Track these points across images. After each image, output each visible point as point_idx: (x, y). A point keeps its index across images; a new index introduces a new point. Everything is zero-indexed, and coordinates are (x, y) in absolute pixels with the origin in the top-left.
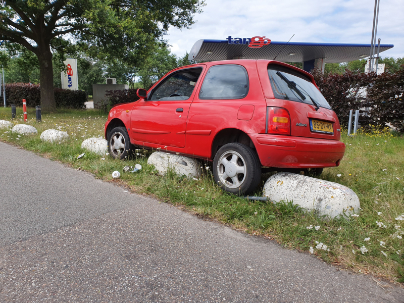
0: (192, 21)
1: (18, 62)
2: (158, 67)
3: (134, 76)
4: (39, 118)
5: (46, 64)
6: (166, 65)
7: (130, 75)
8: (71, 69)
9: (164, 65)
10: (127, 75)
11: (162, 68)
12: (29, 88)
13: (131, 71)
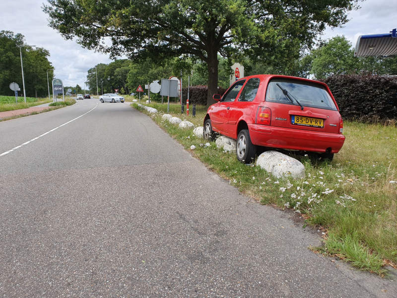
0: (346, 19)
1: (198, 69)
2: (335, 63)
3: (309, 74)
4: (194, 114)
5: (213, 70)
6: (344, 60)
7: (304, 73)
8: (238, 72)
9: (342, 61)
10: (302, 73)
11: (339, 64)
12: (205, 89)
13: (306, 69)
